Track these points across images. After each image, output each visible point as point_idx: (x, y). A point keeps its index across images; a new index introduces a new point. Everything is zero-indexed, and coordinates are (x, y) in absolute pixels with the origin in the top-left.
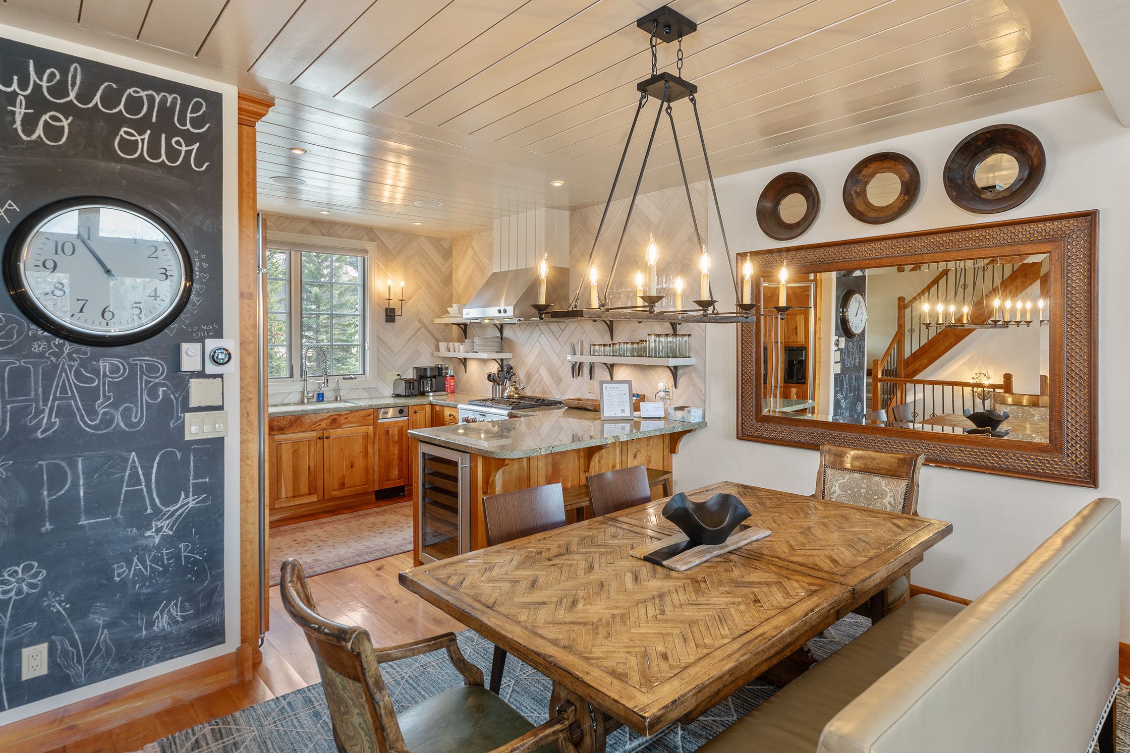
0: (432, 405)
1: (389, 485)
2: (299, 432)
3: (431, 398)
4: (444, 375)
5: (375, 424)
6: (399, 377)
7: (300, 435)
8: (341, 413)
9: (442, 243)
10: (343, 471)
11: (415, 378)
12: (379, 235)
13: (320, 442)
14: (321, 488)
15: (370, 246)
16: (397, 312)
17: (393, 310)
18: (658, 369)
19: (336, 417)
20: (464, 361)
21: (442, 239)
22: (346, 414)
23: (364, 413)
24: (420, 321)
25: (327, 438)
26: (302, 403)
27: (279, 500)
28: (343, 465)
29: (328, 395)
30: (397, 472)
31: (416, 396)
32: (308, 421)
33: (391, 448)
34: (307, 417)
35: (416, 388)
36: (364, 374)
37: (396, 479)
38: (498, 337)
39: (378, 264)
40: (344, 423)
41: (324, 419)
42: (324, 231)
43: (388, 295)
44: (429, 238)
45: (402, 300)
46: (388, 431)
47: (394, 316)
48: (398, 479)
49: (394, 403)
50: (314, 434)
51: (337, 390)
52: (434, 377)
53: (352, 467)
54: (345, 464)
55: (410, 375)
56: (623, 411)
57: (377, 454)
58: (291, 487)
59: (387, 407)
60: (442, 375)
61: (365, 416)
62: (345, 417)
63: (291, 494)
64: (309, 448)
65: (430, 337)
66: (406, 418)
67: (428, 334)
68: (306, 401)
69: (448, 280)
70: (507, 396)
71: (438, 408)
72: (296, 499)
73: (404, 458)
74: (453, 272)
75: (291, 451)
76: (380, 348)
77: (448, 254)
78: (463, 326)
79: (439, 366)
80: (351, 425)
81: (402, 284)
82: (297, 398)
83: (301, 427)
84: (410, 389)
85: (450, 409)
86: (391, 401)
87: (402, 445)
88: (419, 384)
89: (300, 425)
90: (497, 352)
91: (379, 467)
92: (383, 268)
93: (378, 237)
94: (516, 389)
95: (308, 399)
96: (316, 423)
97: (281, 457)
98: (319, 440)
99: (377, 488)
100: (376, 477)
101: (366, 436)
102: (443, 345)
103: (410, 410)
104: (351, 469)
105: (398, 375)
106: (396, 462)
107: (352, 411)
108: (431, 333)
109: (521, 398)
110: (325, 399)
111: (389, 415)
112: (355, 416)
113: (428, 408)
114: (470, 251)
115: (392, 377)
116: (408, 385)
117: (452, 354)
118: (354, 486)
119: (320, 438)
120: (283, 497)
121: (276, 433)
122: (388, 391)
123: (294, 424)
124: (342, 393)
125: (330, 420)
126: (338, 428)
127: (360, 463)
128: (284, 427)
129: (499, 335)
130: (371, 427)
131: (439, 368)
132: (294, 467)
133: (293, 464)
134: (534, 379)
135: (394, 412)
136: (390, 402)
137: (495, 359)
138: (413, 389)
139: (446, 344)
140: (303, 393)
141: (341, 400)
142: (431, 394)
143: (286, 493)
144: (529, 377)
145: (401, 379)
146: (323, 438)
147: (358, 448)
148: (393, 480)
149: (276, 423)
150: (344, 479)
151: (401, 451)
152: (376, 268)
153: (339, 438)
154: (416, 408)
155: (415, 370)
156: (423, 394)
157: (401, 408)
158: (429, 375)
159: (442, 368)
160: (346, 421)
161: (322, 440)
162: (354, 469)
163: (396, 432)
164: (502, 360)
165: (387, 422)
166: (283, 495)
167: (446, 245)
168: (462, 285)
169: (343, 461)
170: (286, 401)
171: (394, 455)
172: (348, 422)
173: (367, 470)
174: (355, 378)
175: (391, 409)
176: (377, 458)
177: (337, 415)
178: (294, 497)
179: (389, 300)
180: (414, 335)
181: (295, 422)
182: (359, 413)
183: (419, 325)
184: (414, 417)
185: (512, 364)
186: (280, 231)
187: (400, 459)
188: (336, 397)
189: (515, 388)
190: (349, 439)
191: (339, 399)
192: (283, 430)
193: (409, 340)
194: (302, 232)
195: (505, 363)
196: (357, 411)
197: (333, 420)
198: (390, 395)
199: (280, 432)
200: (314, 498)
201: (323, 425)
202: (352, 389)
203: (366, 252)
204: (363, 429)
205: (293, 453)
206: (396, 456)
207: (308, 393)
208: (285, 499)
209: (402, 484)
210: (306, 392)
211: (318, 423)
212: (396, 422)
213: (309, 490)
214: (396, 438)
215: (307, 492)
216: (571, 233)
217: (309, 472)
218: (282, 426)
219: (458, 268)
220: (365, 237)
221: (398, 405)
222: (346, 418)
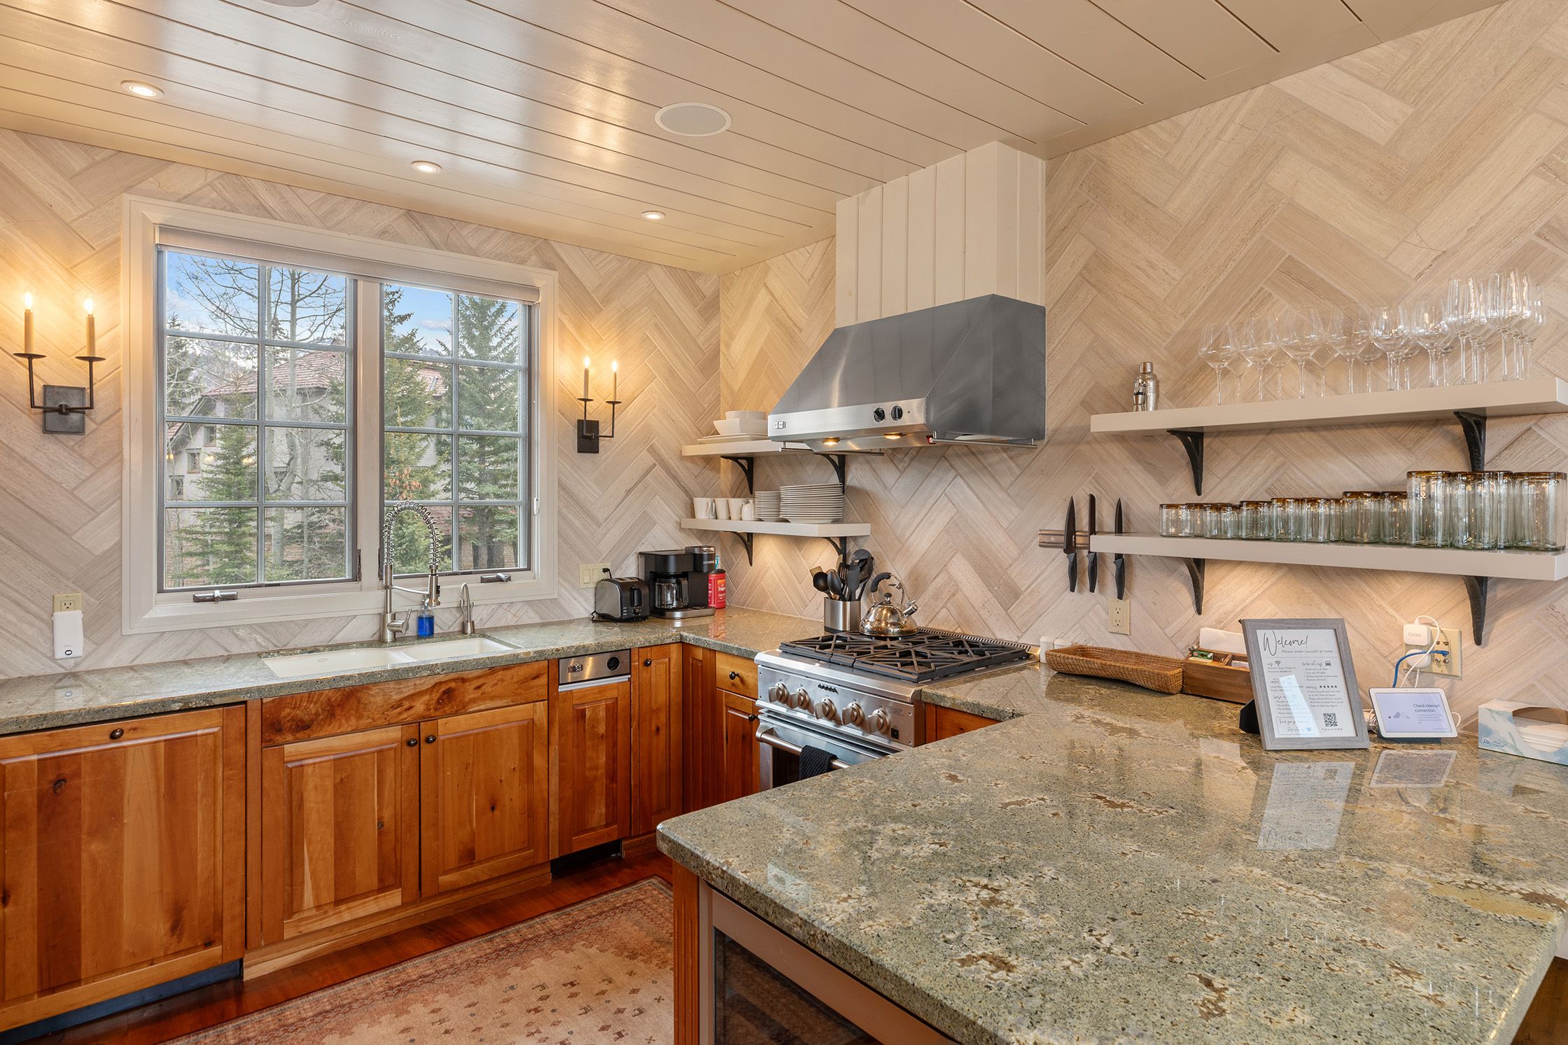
0: (685, 646)
1: (582, 842)
2: (354, 731)
3: (678, 624)
4: (705, 570)
5: (551, 699)
6: (606, 576)
7: (357, 738)
8: (466, 675)
9: (700, 282)
10: (471, 822)
11: (642, 577)
12: (563, 255)
13: (409, 753)
14: (413, 868)
15: (545, 280)
16: (604, 430)
17: (594, 425)
18: (1391, 580)
19: (453, 685)
20: (747, 541)
21: (699, 274)
22: (478, 677)
23: (522, 672)
24: (652, 451)
25: (427, 741)
26: (380, 642)
27: (296, 917)
28: (470, 806)
29: (445, 619)
30: (604, 810)
31: (644, 618)
32: (379, 699)
33: (590, 753)
34: (374, 690)
35: (645, 601)
36: (529, 569)
37: (601, 827)
38: (834, 486)
39: (560, 321)
40: (474, 701)
41: (421, 694)
42: (436, 237)
43: (583, 393)
44: (671, 270)
45: (614, 403)
46: (584, 710)
47: (597, 438)
48: (607, 825)
49: (598, 645)
50: (395, 733)
51: (465, 608)
52: (685, 575)
53: (493, 809)
54: (476, 802)
55: (631, 570)
56: (1330, 720)
57: (555, 771)
58: (328, 878)
59: (581, 654)
60: (701, 571)
61: (526, 680)
62: (476, 683)
63: (328, 896)
64: (380, 772)
65: (673, 485)
66: (625, 678)
67: (669, 481)
68: (389, 636)
69: (710, 363)
70: (872, 631)
71: (699, 654)
72: (343, 907)
73: (621, 774)
74: (722, 347)
75: (329, 784)
76: (565, 511)
77: (710, 308)
78: (744, 462)
79: (697, 551)
80: (490, 704)
81: (615, 366)
82: (368, 629)
83: (360, 717)
84: (632, 604)
85: (730, 659)
86: (587, 636)
87: (615, 744)
88: (652, 590)
89: (357, 711)
90: (835, 521)
91: (561, 800)
92: (572, 330)
93: (561, 259)
94: (893, 612)
95: (394, 633)
96: (399, 704)
97: (302, 799)
98: (407, 749)
99: (555, 854)
100: (554, 826)
101: (528, 729)
102: (702, 505)
103: (635, 657)
104: (490, 813)
105: (605, 570)
106: (600, 786)
107: (494, 668)
108: (675, 478)
109: (907, 635)
110: (437, 630)
111: (587, 673)
112: (502, 680)
113: (675, 653)
114: (762, 298)
115: (591, 575)
116: (628, 594)
117: (723, 525)
118: (497, 857)
119: (409, 744)
120: (305, 906)
121: (289, 737)
122: (583, 607)
123: (338, 712)
124: (478, 615)
125: (436, 696)
126: (456, 713)
127: (513, 796)
128: (312, 721)
129: (835, 479)
130: (541, 707)
131: (695, 555)
132: (338, 825)
133: (336, 816)
134: (931, 589)
135: (596, 666)
136: (587, 643)
137: (828, 539)
138: (640, 604)
139: (709, 500)
140: (382, 617)
141: (473, 631)
142: (678, 614)
143: (317, 896)
144: (918, 582)
145: (611, 580)
146: (418, 742)
147: (509, 759)
148: (593, 829)
149: (288, 710)
150: (473, 841)
151: (612, 759)
152: (557, 332)
153: (461, 739)
154: (647, 654)
155: (642, 560)
156: (661, 613)
157: (613, 655)
158: (672, 569)
159: (701, 556)
160: (478, 694)
161: (416, 748)
162: (497, 812)
163: (602, 714)
164: (843, 540)
165: (580, 691)
166: (308, 898)
167: (707, 286)
168: (742, 375)
169: (470, 795)
170: (340, 639)
171: (596, 768)
172: (484, 697)
173: (530, 812)
174: (509, 579)
175: (590, 659)
176: (555, 780)
177: (454, 680)
178: (338, 902)
179: (586, 400)
180: (640, 481)
181: (341, 705)
182: (512, 671)
183: (650, 460)
184: (645, 675)
185: (868, 547)
186: (328, 229)
187: (612, 776)
188: (464, 626)
189: (889, 610)
190: (484, 740)
191: (469, 630)
192: (308, 727)
193: (629, 492)
194: (382, 234)
195: (852, 548)
196: (507, 668)
197: (444, 692)
198: (587, 615)
199: (298, 735)
200: (394, 899)
201: (420, 706)
202: (501, 605)
203: (536, 291)
204: (521, 712)
205: (335, 786)
206: (602, 771)
207: (394, 618)
208: (314, 912)
209: (615, 838)
210: (389, 616)
211: (406, 705)
212: (602, 689)
213: (381, 880)
214: (602, 729)
215: (374, 883)
216: (1049, 218)
217: (380, 833)
218: (306, 718)
219: (732, 337)
220: (534, 258)
221: (605, 649)
222: (478, 688)
